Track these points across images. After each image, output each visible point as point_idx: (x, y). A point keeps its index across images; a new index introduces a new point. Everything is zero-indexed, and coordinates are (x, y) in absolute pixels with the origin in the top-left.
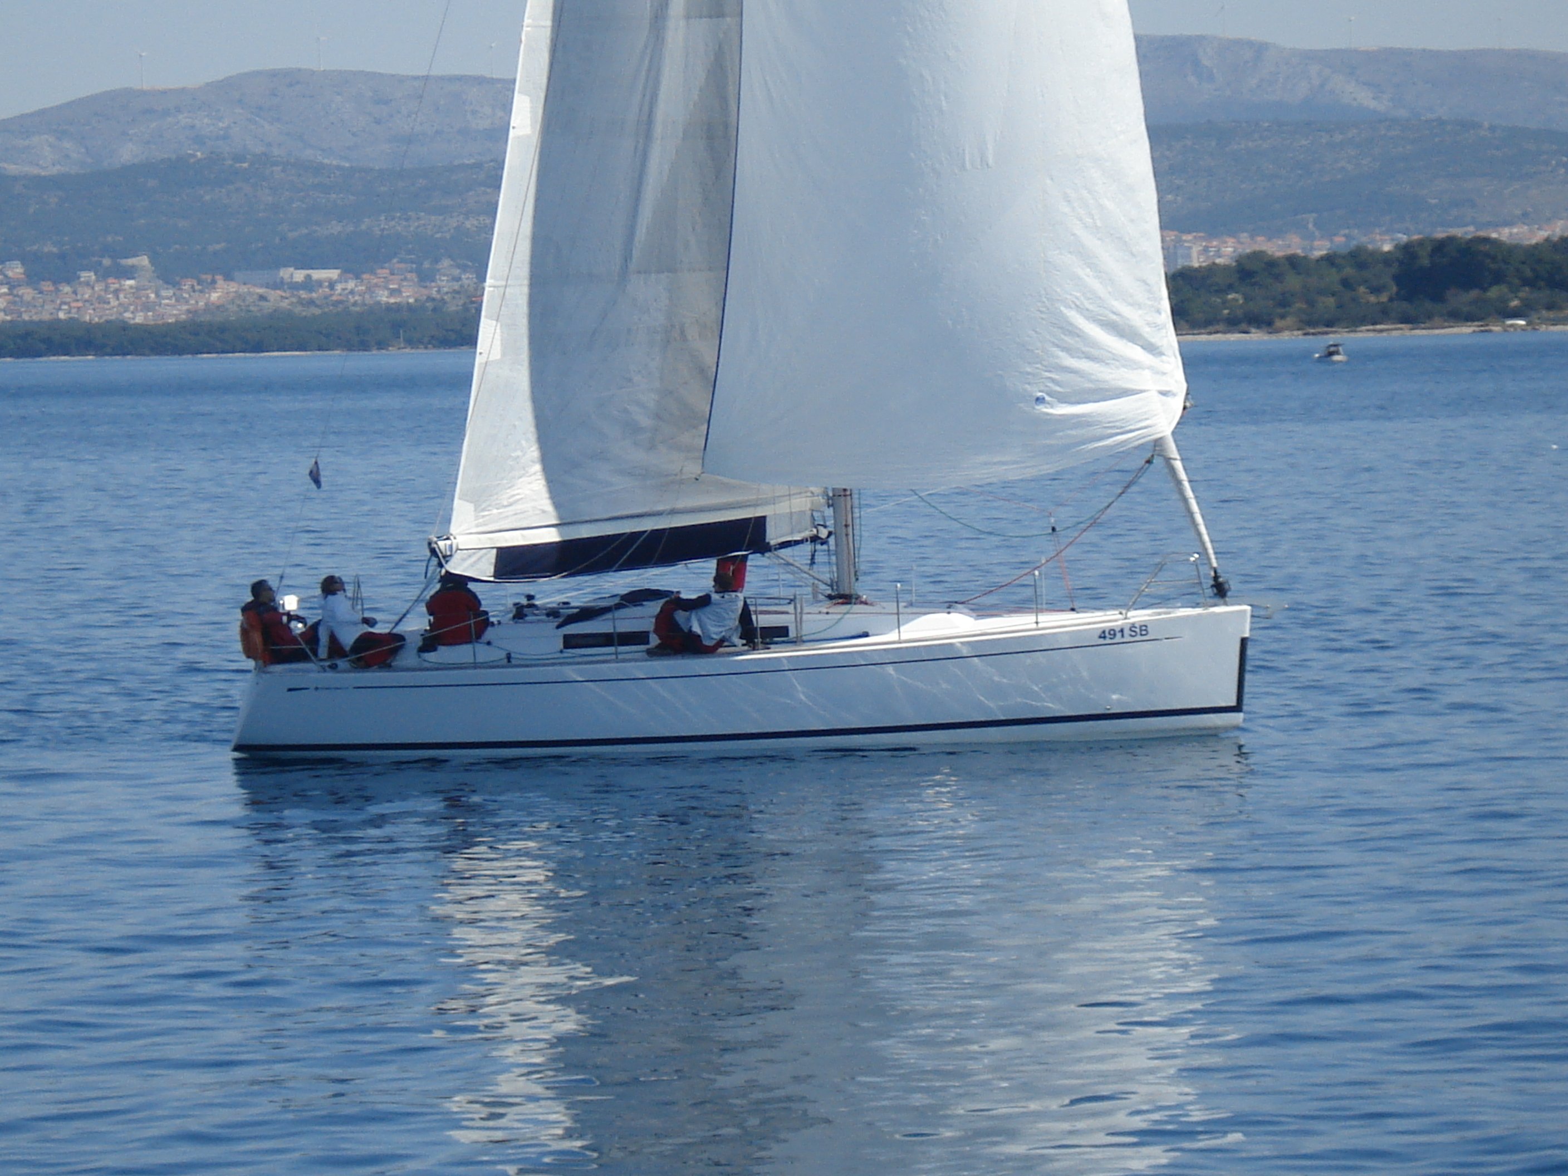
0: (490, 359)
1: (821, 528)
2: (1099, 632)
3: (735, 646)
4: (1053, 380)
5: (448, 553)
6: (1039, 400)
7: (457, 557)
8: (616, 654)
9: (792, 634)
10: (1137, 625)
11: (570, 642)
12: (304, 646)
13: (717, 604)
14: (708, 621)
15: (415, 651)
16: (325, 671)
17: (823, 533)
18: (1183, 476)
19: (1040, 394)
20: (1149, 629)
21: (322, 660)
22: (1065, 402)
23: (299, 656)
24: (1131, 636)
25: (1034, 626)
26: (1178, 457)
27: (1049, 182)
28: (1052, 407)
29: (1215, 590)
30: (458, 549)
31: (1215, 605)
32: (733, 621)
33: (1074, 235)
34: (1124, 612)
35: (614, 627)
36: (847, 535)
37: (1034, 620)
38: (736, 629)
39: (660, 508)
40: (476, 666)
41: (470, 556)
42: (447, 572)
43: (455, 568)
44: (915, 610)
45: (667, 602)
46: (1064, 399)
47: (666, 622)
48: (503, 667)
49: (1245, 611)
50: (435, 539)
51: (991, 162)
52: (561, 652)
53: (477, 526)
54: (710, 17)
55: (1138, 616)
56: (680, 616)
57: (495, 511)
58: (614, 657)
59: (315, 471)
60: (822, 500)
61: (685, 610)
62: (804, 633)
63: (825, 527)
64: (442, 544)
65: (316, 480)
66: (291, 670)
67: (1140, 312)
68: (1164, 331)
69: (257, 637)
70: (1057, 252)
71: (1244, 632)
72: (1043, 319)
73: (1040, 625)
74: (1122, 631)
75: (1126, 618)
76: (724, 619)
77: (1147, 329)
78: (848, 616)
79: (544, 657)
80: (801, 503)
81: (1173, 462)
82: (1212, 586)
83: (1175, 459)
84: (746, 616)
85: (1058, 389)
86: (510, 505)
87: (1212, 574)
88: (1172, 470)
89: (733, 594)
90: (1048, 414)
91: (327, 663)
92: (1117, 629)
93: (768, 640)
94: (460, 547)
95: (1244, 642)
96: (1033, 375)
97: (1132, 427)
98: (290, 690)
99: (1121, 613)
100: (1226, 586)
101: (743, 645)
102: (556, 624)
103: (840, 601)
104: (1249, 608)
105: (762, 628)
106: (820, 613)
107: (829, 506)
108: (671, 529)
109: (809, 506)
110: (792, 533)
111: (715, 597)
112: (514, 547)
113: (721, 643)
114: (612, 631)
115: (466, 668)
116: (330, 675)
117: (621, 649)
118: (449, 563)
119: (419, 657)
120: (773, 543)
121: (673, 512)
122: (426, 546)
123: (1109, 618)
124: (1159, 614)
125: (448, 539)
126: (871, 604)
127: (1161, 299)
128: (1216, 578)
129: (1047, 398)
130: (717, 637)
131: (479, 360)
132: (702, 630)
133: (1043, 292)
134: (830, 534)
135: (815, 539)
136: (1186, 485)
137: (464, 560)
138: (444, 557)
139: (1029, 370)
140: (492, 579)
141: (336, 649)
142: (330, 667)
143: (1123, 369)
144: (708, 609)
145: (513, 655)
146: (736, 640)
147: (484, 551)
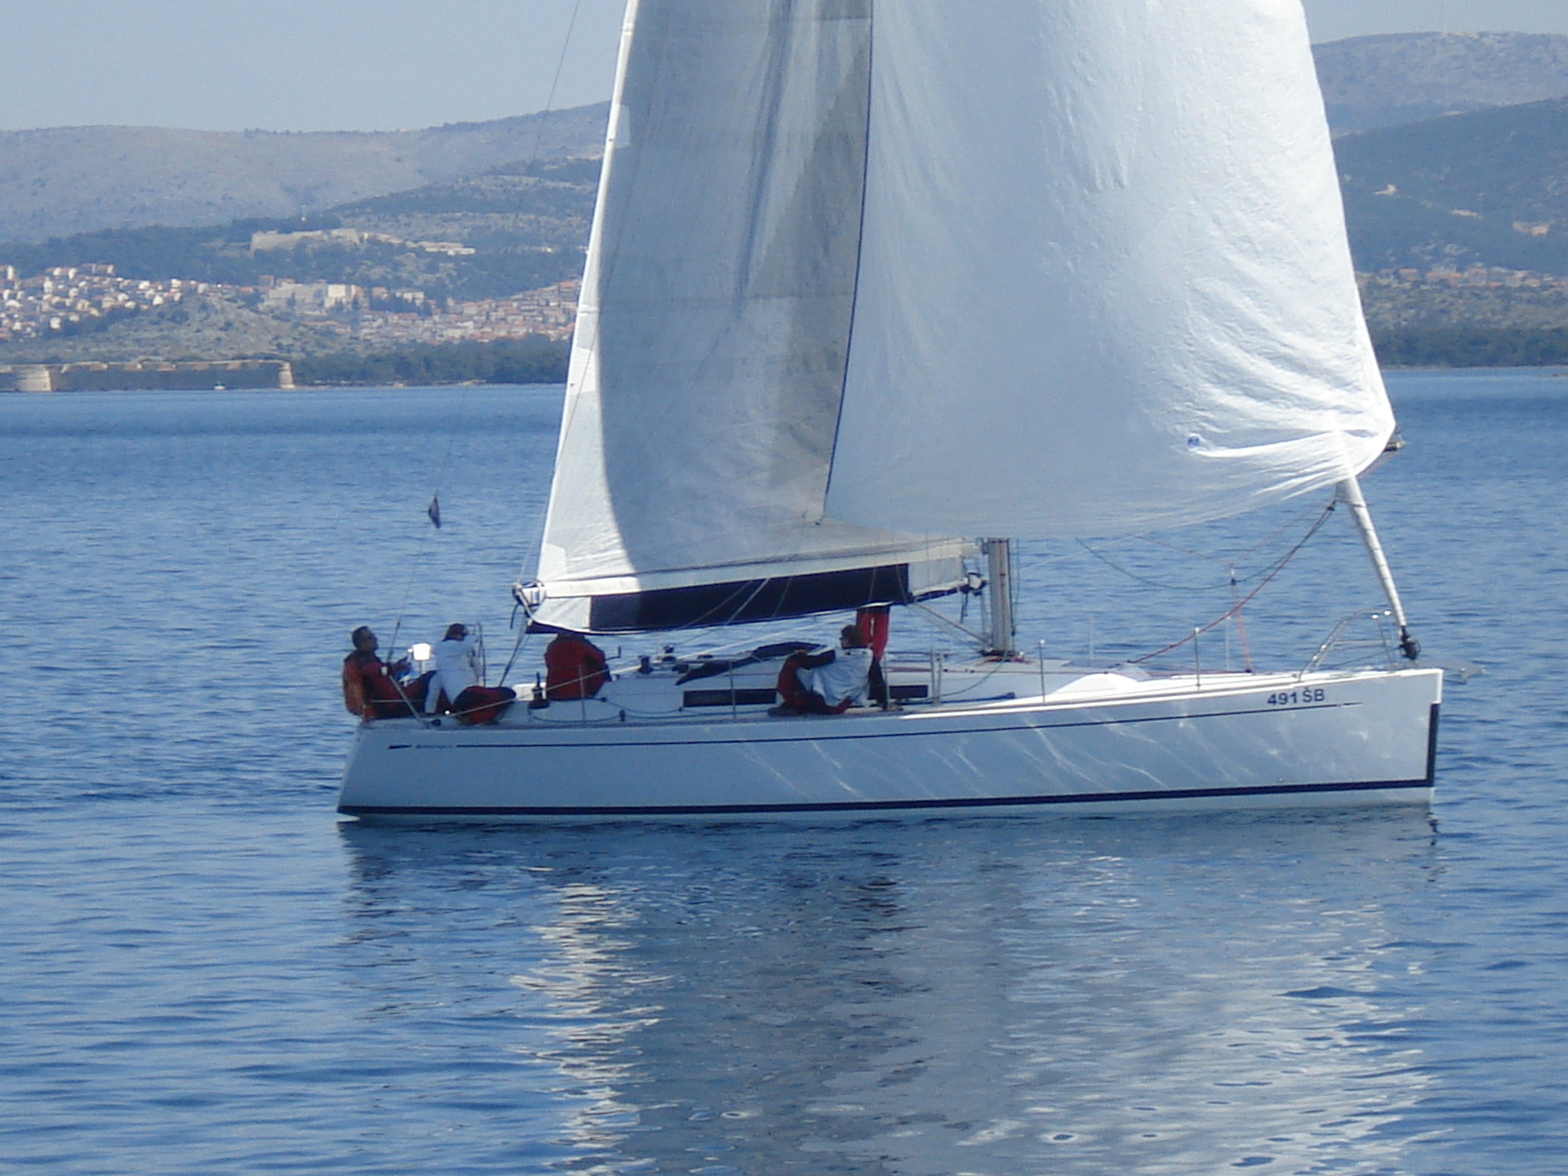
0: (583, 391)
1: (974, 578)
2: (1269, 695)
3: (861, 706)
4: (1207, 420)
5: (535, 602)
6: (1191, 441)
7: (545, 605)
8: (734, 713)
9: (930, 694)
10: (1310, 689)
11: (691, 699)
12: (406, 700)
13: (843, 661)
14: (830, 679)
15: (526, 709)
16: (428, 728)
17: (976, 583)
18: (1368, 524)
19: (1193, 435)
20: (1325, 693)
21: (429, 715)
22: (1223, 445)
23: (400, 712)
24: (1305, 701)
25: (1195, 689)
26: (1363, 503)
27: (1193, 202)
28: (1208, 449)
29: (1404, 652)
30: (545, 597)
31: (1405, 668)
32: (859, 679)
33: (1224, 259)
34: (1297, 673)
35: (732, 685)
36: (1003, 585)
37: (1195, 682)
38: (864, 688)
39: (781, 554)
40: (584, 724)
41: (560, 605)
42: (534, 623)
43: (542, 618)
44: (1076, 669)
45: (791, 657)
46: (1219, 441)
47: (789, 681)
48: (619, 726)
49: (1435, 675)
50: (519, 586)
51: (1126, 182)
52: (680, 710)
53: (569, 572)
54: (850, 18)
55: (1312, 679)
56: (803, 674)
57: (590, 557)
58: (731, 717)
59: (434, 509)
60: (975, 547)
61: (808, 668)
62: (943, 692)
63: (979, 575)
64: (527, 592)
65: (436, 521)
66: (396, 726)
67: (1324, 344)
68: (1359, 364)
69: (357, 690)
70: (1205, 279)
71: (1435, 699)
72: (1191, 352)
73: (1202, 688)
74: (1294, 695)
75: (1300, 682)
76: (849, 677)
77: (1336, 362)
78: (994, 675)
79: (664, 715)
80: (953, 549)
81: (1356, 509)
82: (1401, 646)
83: (1359, 506)
84: (875, 673)
85: (1214, 429)
86: (605, 550)
87: (1400, 633)
88: (1357, 517)
89: (862, 650)
90: (1204, 457)
91: (431, 719)
92: (1290, 693)
93: (903, 701)
94: (549, 595)
95: (1434, 709)
96: (1183, 413)
97: (1308, 470)
98: (392, 747)
99: (1294, 676)
100: (1416, 647)
101: (873, 706)
102: (677, 679)
103: (994, 657)
104: (1440, 672)
105: (892, 687)
106: (966, 671)
107: (984, 553)
108: (795, 577)
109: (960, 553)
110: (939, 583)
111: (840, 654)
112: (610, 595)
113: (848, 703)
114: (729, 688)
115: (575, 726)
116: (434, 731)
117: (740, 708)
118: (538, 613)
119: (530, 714)
120: (916, 593)
121: (793, 559)
122: (511, 595)
123: (1283, 681)
124: (1340, 677)
125: (535, 586)
126: (1027, 662)
127: (1354, 328)
128: (1405, 637)
129: (1202, 440)
130: (841, 697)
131: (570, 392)
132: (825, 688)
133: (1190, 323)
134: (983, 584)
135: (966, 589)
136: (1372, 534)
137: (553, 609)
138: (531, 606)
139: (1178, 408)
140: (587, 631)
141: (443, 703)
142: (433, 723)
143: (1295, 409)
144: (833, 666)
145: (627, 713)
146: (864, 700)
147: (577, 599)
